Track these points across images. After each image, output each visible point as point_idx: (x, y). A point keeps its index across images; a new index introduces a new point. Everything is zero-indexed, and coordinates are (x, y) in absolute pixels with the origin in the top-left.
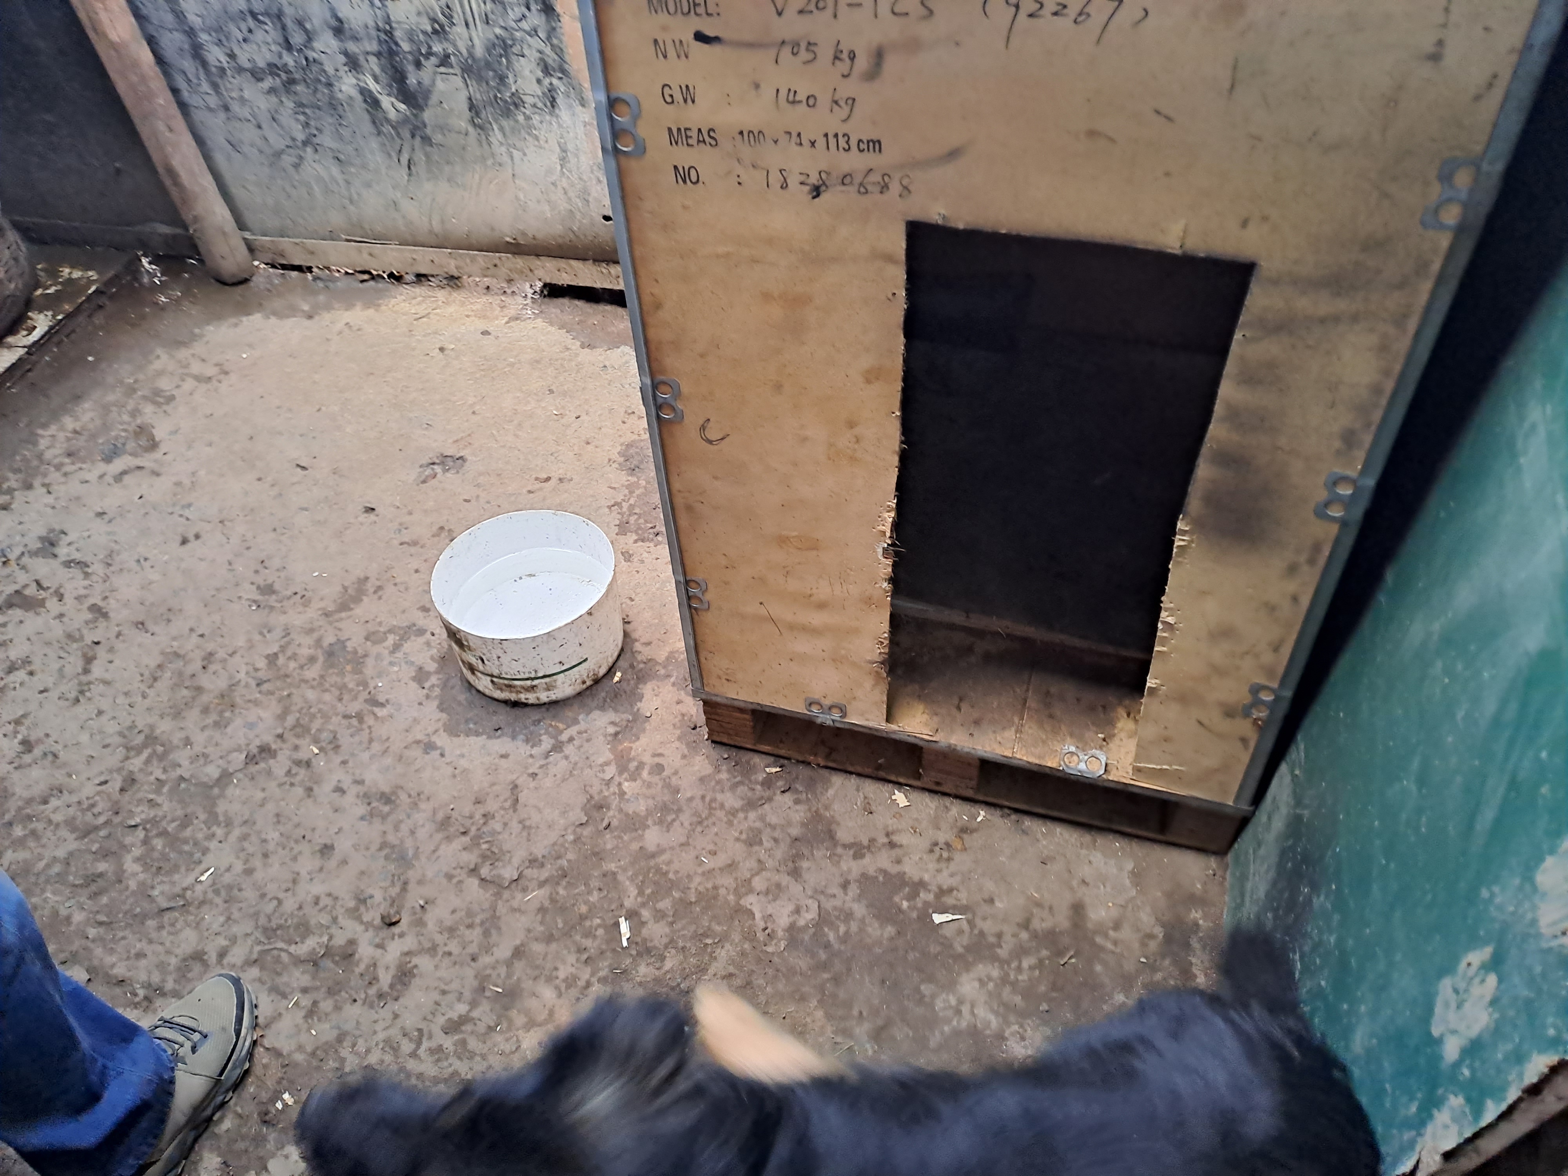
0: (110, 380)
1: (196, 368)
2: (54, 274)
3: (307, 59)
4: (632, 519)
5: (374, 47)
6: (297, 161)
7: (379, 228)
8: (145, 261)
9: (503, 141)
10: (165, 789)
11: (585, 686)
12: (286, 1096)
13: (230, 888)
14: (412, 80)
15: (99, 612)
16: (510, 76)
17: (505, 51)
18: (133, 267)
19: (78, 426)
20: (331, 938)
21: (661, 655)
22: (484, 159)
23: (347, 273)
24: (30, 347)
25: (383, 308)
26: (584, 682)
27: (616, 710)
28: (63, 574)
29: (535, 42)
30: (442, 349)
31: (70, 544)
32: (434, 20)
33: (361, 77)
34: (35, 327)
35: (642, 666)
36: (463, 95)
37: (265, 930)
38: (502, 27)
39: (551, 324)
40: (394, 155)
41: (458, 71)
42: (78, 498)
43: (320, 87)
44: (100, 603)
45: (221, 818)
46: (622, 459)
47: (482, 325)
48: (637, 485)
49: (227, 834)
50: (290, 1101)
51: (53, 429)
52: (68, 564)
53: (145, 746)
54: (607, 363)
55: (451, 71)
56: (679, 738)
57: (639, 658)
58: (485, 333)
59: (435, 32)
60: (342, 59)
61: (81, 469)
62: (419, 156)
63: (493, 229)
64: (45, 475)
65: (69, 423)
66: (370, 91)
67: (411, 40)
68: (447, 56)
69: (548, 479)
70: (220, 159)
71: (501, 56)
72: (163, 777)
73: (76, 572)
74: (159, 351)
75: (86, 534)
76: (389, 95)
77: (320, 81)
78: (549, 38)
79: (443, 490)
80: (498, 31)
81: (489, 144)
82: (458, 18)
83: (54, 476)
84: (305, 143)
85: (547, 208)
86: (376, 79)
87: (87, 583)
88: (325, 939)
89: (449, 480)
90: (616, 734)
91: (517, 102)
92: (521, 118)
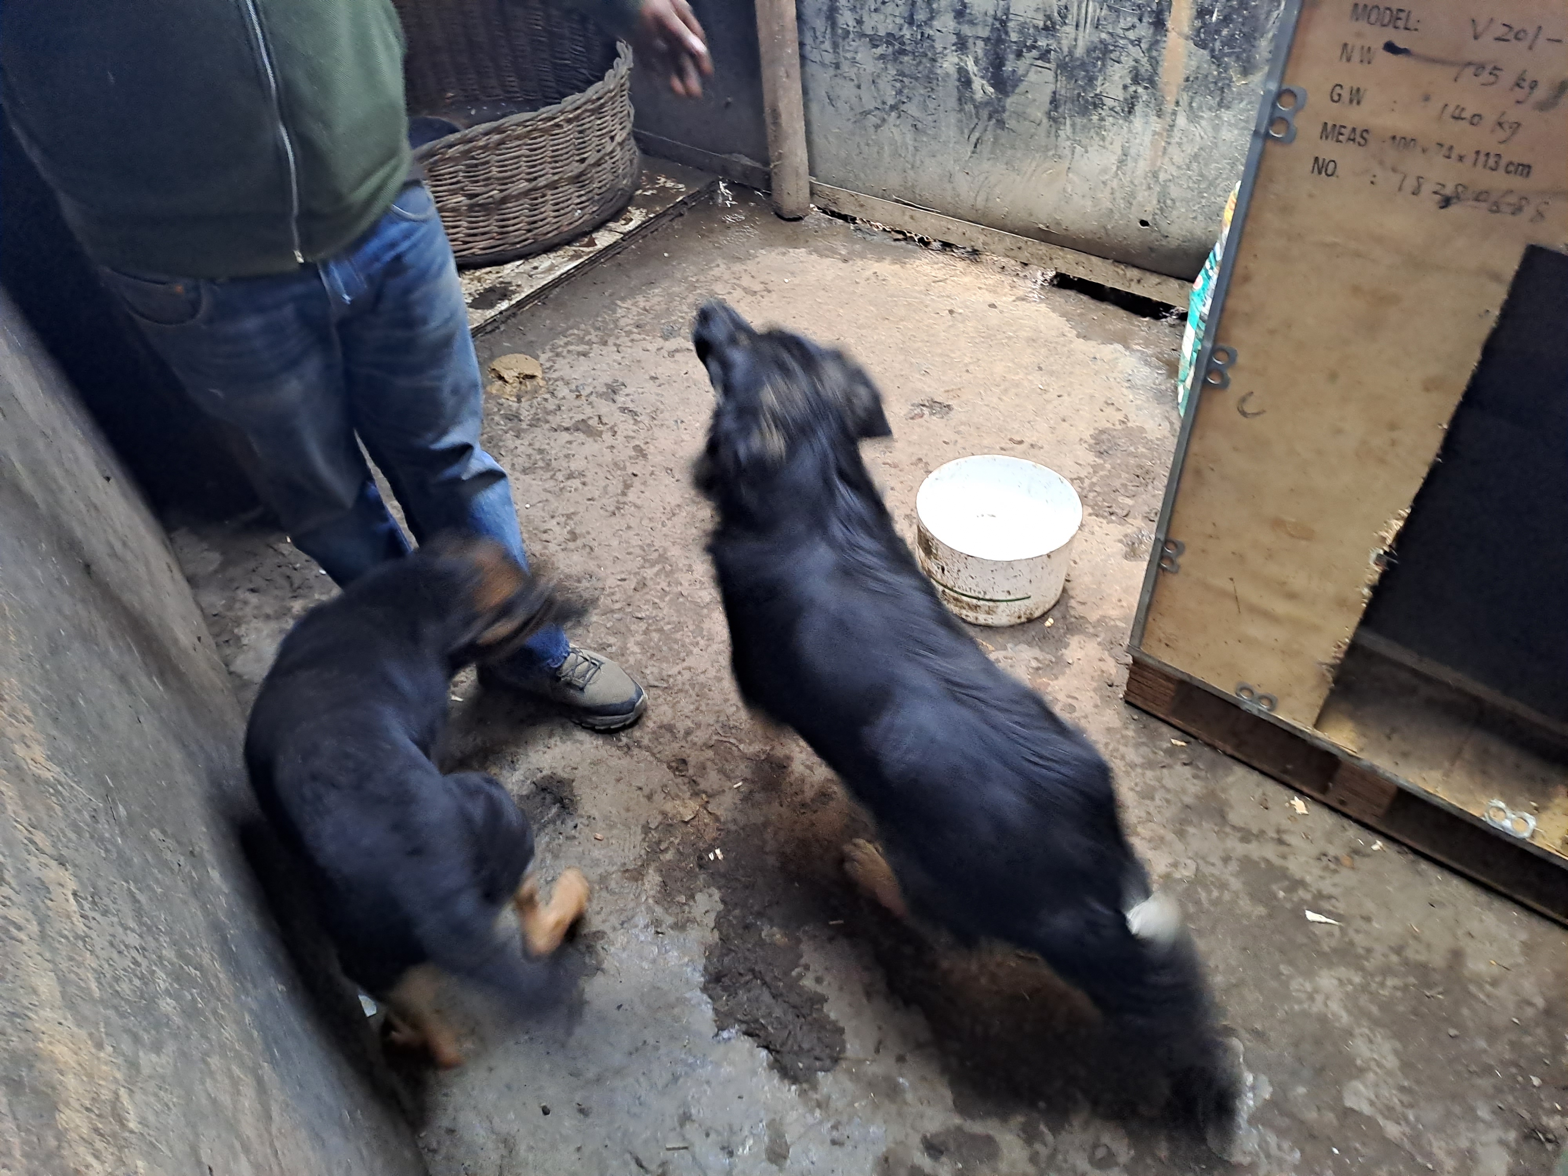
0: (678, 275)
1: (746, 281)
2: (653, 181)
3: (922, 34)
4: (1091, 495)
5: (985, 33)
6: (879, 122)
7: (927, 194)
8: (722, 185)
9: (1071, 136)
10: (667, 599)
11: (1018, 621)
12: (718, 851)
13: (703, 686)
14: (1008, 68)
15: (640, 452)
16: (1100, 78)
17: (1104, 55)
18: (712, 190)
19: (648, 305)
20: (772, 749)
21: (1093, 617)
22: (1047, 149)
23: (884, 230)
24: (625, 234)
25: (908, 266)
26: (1019, 617)
27: (1041, 649)
28: (619, 417)
29: (1135, 52)
30: (951, 312)
31: (627, 395)
32: (1049, 17)
33: (963, 57)
34: (631, 220)
35: (1073, 620)
36: (1051, 88)
37: (723, 726)
38: (1109, 33)
39: (1054, 310)
40: (966, 131)
41: (1053, 66)
42: (639, 361)
43: (924, 60)
44: (642, 446)
45: (705, 633)
46: (1092, 442)
47: (990, 298)
48: (1102, 467)
49: (708, 646)
50: (720, 857)
51: (628, 303)
52: (623, 410)
53: (657, 562)
54: (1098, 356)
55: (1047, 65)
56: (1095, 690)
57: (1072, 613)
58: (992, 306)
59: (1046, 28)
60: (954, 39)
61: (644, 339)
62: (989, 137)
63: (1031, 215)
64: (618, 338)
65: (641, 301)
66: (967, 72)
67: (1021, 32)
68: (1048, 51)
69: (1021, 442)
70: (815, 108)
71: (1098, 58)
72: (667, 589)
73: (627, 416)
74: (719, 261)
75: (640, 390)
76: (982, 77)
77: (926, 55)
78: (1149, 49)
79: (928, 429)
80: (1104, 36)
81: (1057, 136)
82: (1071, 19)
83: (624, 340)
84: (893, 108)
85: (1088, 203)
86: (976, 62)
87: (635, 428)
88: (768, 748)
89: (935, 422)
90: (1038, 669)
91: (1097, 103)
92: (1095, 118)
